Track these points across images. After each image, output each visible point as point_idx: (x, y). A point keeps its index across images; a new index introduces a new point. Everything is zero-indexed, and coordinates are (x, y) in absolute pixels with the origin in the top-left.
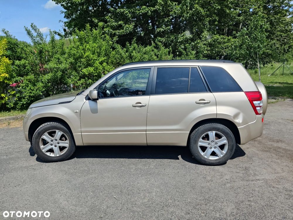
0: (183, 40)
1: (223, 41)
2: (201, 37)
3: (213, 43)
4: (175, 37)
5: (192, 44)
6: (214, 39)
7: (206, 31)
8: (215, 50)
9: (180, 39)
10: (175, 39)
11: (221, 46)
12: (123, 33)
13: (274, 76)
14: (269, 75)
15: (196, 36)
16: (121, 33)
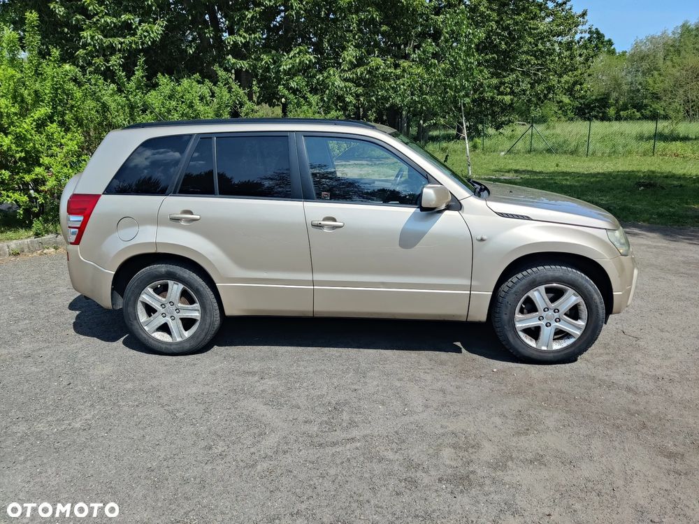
0: (293, 66)
1: (392, 72)
2: (341, 61)
3: (367, 76)
4: (273, 59)
5: (317, 77)
6: (370, 68)
7: (352, 47)
8: (377, 95)
9: (286, 65)
10: (275, 62)
11: (390, 86)
12: (134, 46)
13: (512, 155)
14: (503, 153)
15: (331, 59)
16: (127, 45)
